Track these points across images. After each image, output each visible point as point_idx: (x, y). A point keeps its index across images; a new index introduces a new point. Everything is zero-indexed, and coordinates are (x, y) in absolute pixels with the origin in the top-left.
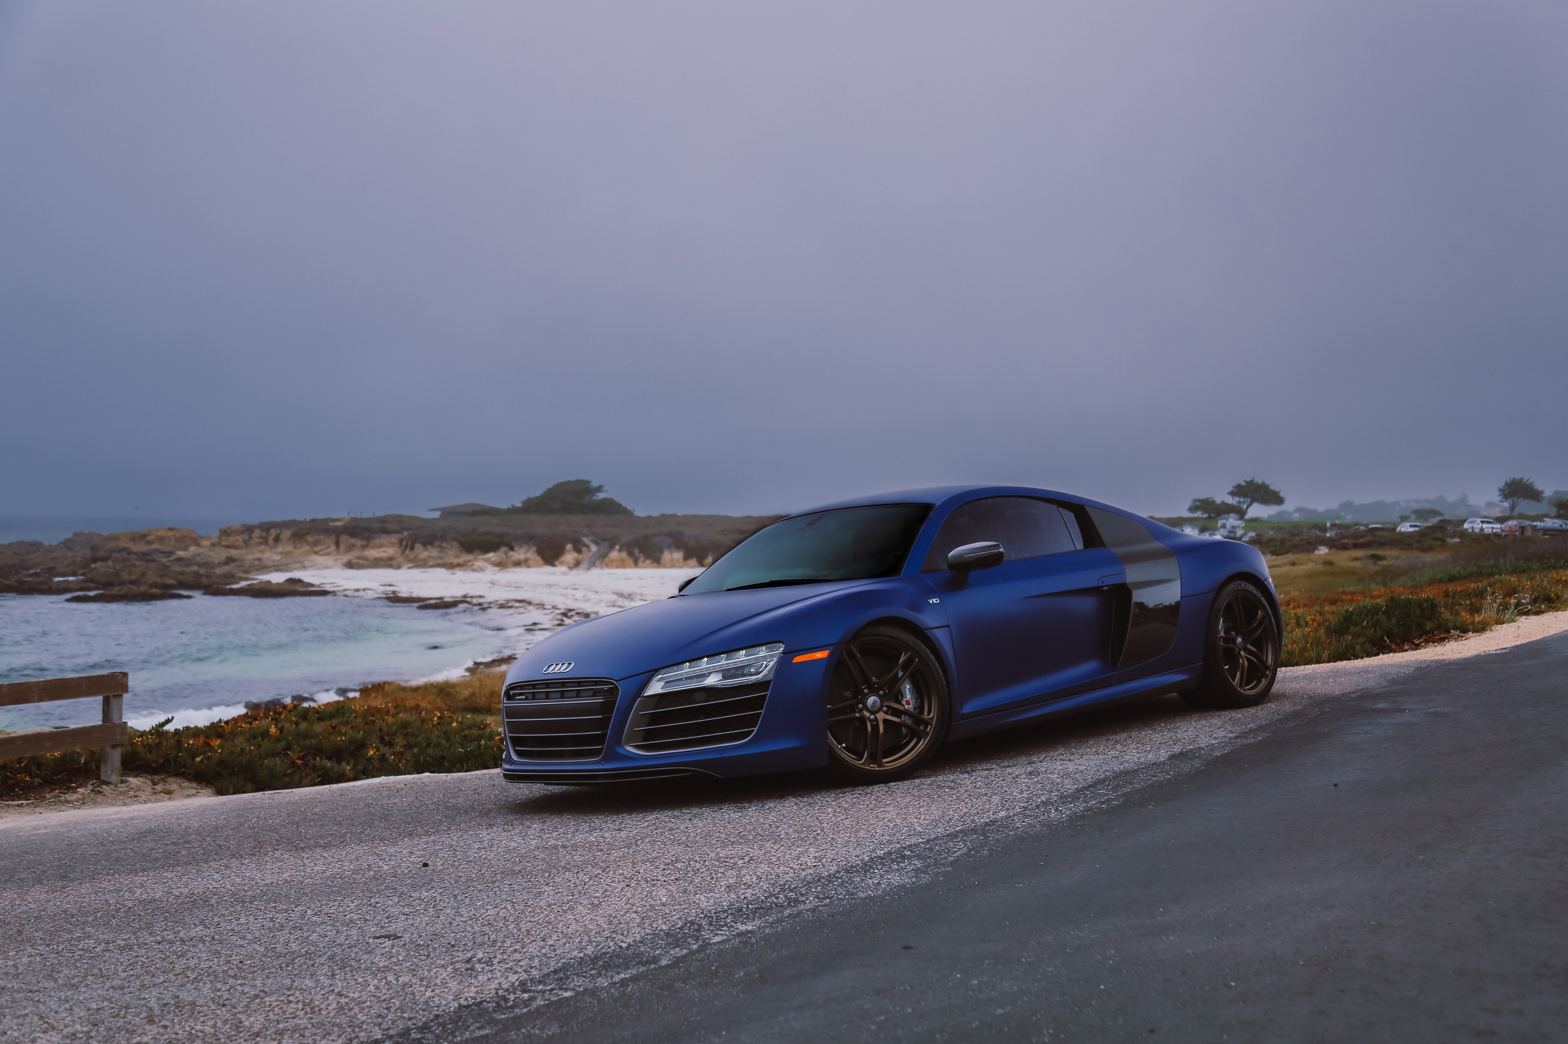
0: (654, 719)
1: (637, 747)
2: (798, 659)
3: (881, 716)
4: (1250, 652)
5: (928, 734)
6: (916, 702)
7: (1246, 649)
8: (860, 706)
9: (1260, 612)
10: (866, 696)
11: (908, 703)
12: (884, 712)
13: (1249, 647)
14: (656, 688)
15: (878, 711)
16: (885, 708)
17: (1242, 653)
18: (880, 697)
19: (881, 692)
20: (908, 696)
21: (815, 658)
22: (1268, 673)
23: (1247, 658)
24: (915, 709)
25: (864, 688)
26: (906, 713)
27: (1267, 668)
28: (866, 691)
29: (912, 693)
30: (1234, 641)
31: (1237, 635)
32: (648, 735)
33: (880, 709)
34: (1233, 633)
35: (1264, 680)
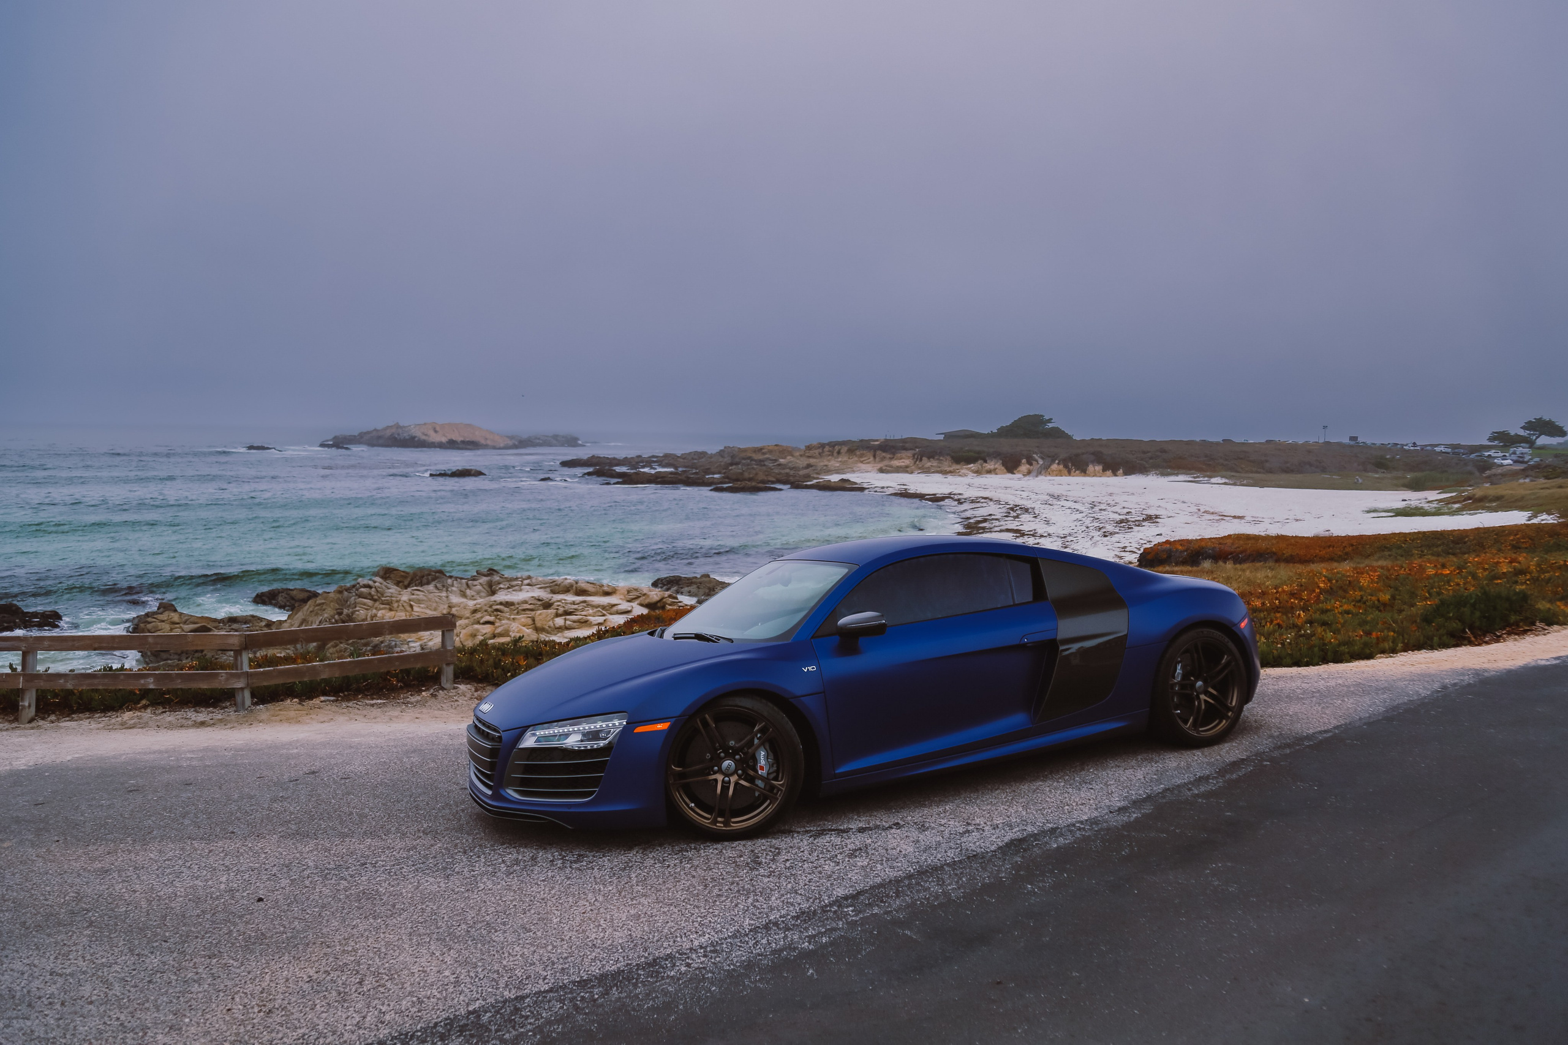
0: (528, 769)
1: (516, 791)
2: (640, 729)
3: (734, 779)
4: (1211, 695)
5: (778, 799)
6: (771, 766)
7: (1206, 693)
8: (716, 768)
9: (1226, 656)
10: (724, 759)
11: (762, 768)
12: (738, 775)
13: (1210, 690)
14: (529, 742)
15: (732, 774)
16: (740, 772)
17: (1203, 697)
18: (735, 761)
19: (737, 757)
20: (762, 762)
21: (655, 729)
22: (1230, 714)
23: (1205, 701)
24: (768, 774)
25: (721, 753)
26: (761, 778)
27: (1229, 709)
28: (722, 755)
29: (767, 757)
30: (1193, 686)
31: (1197, 680)
32: (524, 782)
33: (735, 772)
34: (1192, 678)
35: (1224, 721)
